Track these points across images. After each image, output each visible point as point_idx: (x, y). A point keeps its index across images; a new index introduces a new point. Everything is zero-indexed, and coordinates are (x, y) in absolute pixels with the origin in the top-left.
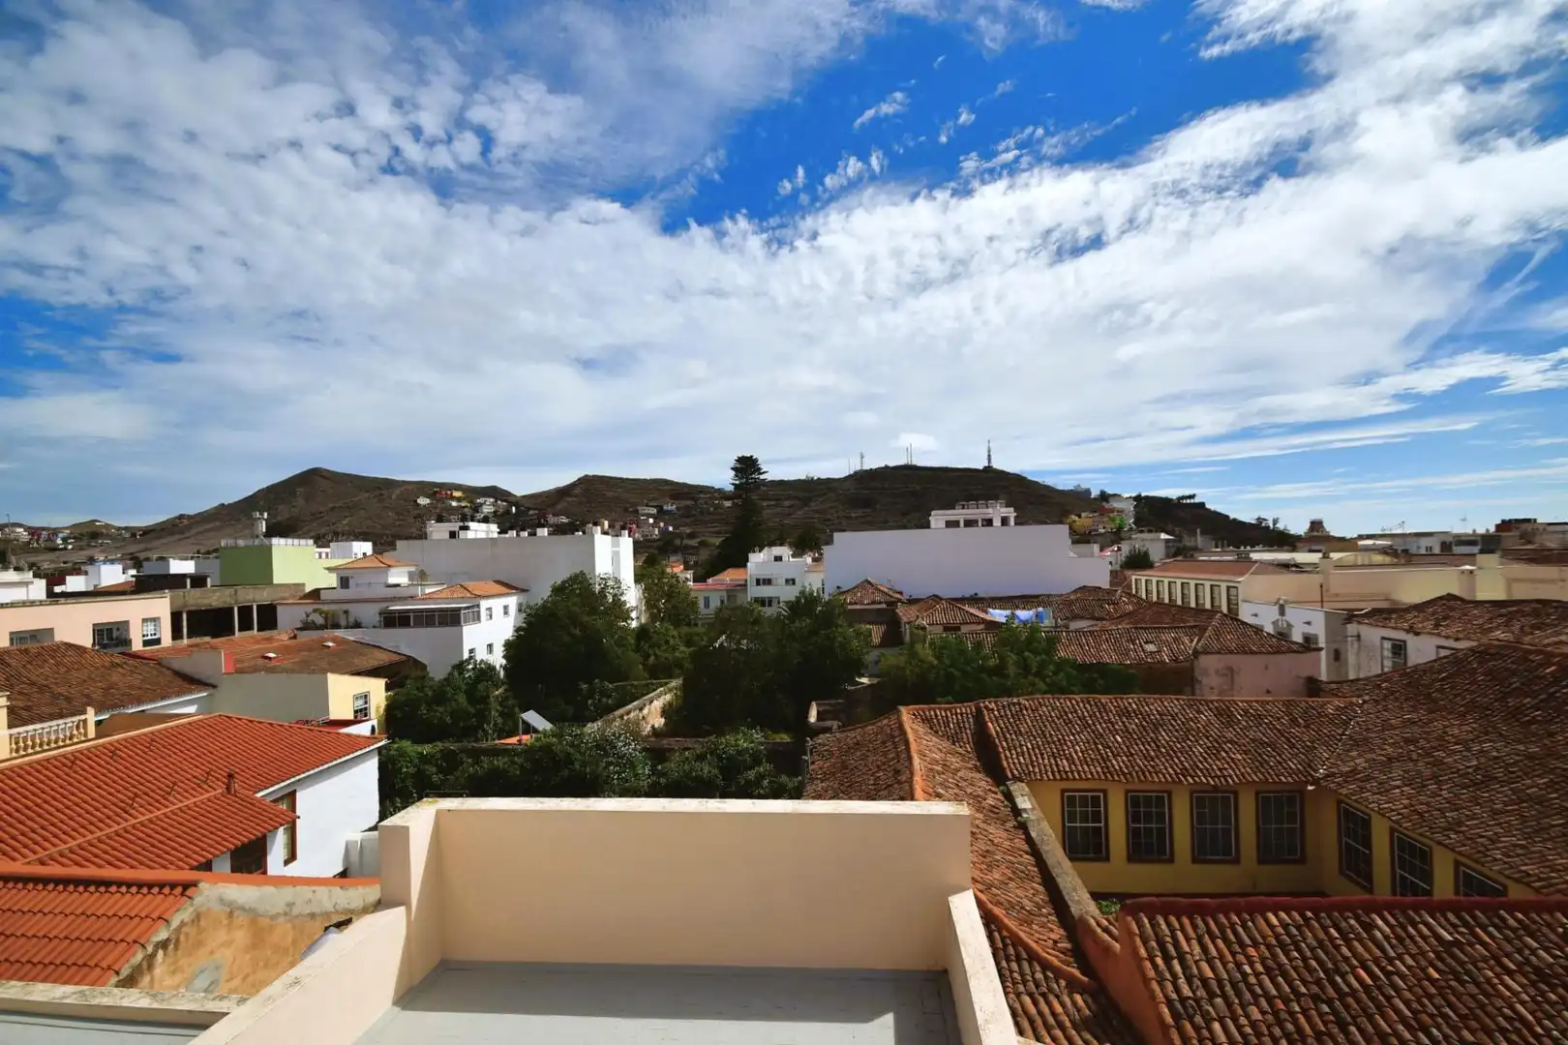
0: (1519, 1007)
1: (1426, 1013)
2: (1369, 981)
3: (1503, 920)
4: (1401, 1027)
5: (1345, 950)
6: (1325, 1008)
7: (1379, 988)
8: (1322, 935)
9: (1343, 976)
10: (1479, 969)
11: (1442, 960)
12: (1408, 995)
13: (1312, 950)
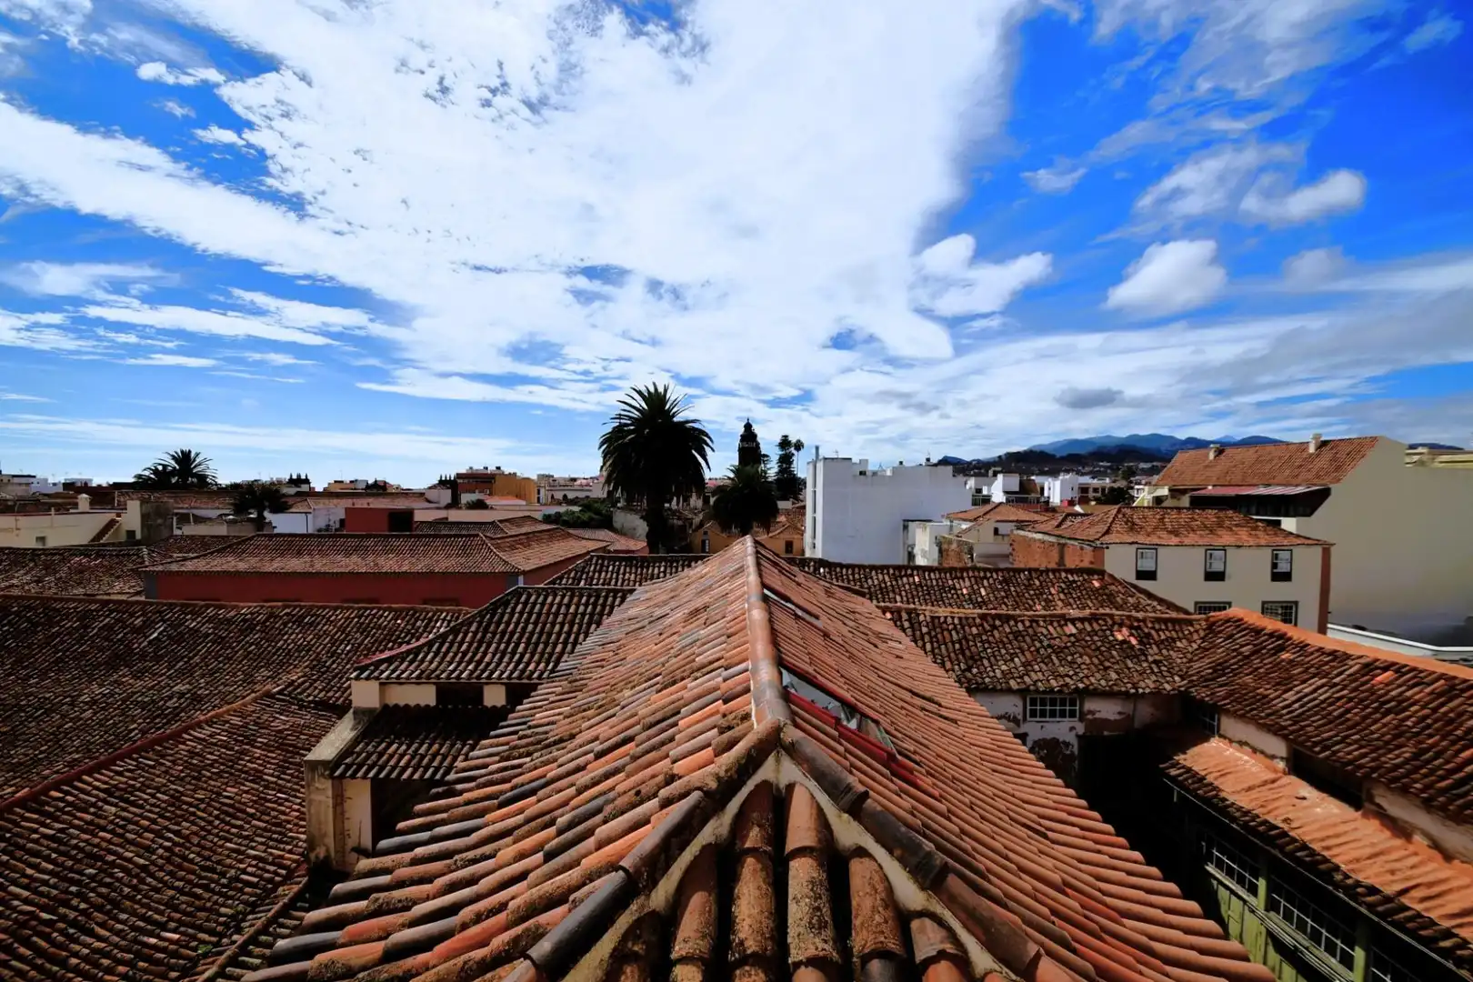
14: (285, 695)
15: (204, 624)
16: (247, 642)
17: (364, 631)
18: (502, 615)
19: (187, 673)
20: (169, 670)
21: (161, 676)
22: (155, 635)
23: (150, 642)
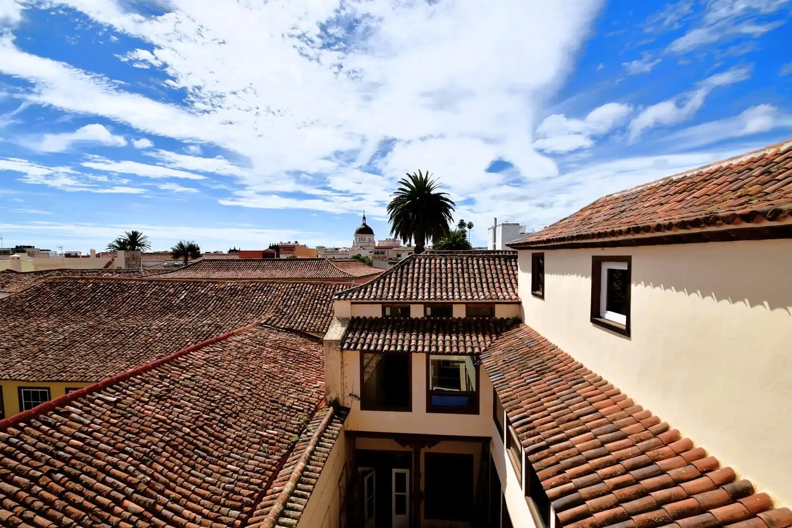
0: (157, 416)
1: (119, 442)
2: (81, 444)
3: (133, 381)
4: (110, 458)
5: (57, 434)
6: (60, 476)
7: (89, 444)
9: (63, 449)
11: (115, 412)
12: (106, 439)
13: (34, 445)
14: (268, 325)
15: (209, 291)
16: (236, 300)
17: (299, 294)
18: (408, 270)
19: (206, 315)
20: (196, 314)
21: (193, 316)
22: (183, 297)
23: (181, 300)
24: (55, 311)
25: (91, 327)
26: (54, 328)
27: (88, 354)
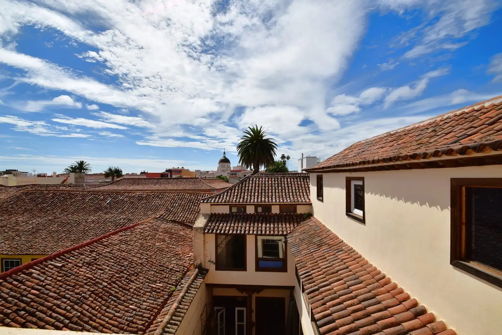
0: (87, 275)
1: (62, 292)
2: (37, 292)
3: (73, 254)
4: (55, 301)
5: (23, 287)
6: (23, 312)
7: (43, 293)
8: (10, 286)
9: (26, 296)
10: (72, 270)
11: (60, 273)
12: (54, 290)
13: (8, 294)
14: (161, 218)
15: (125, 198)
16: (141, 203)
17: (181, 200)
18: (246, 184)
19: (123, 212)
20: (116, 212)
21: (114, 213)
22: (108, 202)
23: (107, 204)
24: (28, 210)
25: (50, 220)
26: (26, 221)
27: (47, 237)
